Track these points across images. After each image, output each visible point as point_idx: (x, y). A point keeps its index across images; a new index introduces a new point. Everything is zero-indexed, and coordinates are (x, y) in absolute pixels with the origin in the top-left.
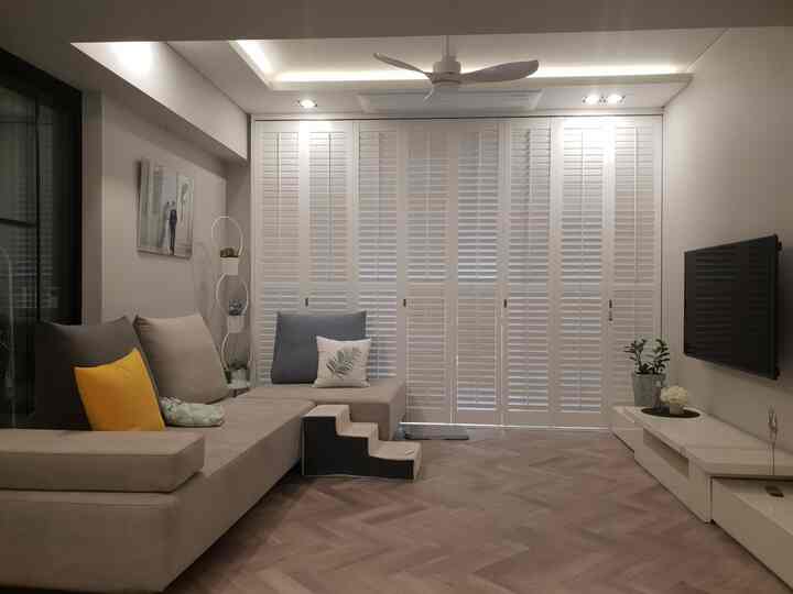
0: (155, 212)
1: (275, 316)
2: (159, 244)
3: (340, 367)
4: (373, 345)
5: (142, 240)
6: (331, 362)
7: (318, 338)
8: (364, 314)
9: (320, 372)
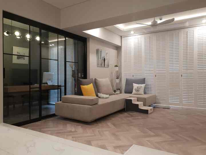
0: (100, 59)
1: (126, 79)
2: (101, 65)
3: (137, 90)
4: (146, 86)
5: (98, 64)
6: (135, 89)
7: (133, 84)
8: (145, 78)
9: (133, 91)
